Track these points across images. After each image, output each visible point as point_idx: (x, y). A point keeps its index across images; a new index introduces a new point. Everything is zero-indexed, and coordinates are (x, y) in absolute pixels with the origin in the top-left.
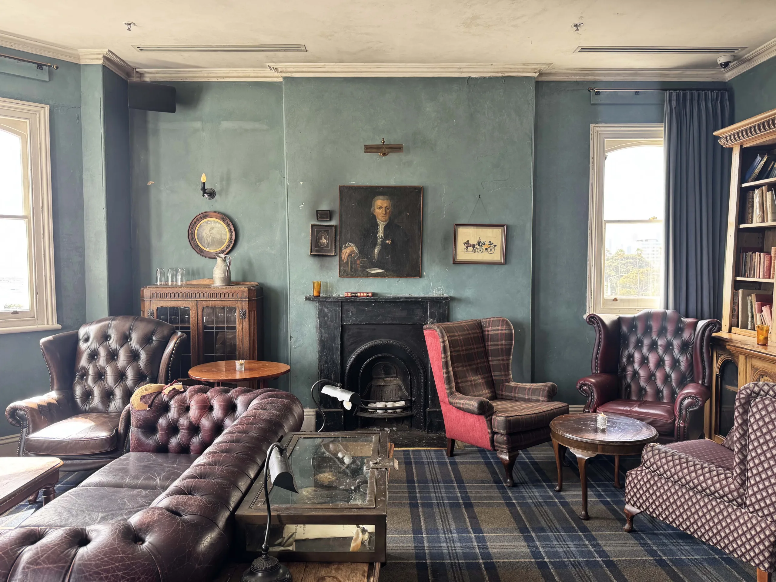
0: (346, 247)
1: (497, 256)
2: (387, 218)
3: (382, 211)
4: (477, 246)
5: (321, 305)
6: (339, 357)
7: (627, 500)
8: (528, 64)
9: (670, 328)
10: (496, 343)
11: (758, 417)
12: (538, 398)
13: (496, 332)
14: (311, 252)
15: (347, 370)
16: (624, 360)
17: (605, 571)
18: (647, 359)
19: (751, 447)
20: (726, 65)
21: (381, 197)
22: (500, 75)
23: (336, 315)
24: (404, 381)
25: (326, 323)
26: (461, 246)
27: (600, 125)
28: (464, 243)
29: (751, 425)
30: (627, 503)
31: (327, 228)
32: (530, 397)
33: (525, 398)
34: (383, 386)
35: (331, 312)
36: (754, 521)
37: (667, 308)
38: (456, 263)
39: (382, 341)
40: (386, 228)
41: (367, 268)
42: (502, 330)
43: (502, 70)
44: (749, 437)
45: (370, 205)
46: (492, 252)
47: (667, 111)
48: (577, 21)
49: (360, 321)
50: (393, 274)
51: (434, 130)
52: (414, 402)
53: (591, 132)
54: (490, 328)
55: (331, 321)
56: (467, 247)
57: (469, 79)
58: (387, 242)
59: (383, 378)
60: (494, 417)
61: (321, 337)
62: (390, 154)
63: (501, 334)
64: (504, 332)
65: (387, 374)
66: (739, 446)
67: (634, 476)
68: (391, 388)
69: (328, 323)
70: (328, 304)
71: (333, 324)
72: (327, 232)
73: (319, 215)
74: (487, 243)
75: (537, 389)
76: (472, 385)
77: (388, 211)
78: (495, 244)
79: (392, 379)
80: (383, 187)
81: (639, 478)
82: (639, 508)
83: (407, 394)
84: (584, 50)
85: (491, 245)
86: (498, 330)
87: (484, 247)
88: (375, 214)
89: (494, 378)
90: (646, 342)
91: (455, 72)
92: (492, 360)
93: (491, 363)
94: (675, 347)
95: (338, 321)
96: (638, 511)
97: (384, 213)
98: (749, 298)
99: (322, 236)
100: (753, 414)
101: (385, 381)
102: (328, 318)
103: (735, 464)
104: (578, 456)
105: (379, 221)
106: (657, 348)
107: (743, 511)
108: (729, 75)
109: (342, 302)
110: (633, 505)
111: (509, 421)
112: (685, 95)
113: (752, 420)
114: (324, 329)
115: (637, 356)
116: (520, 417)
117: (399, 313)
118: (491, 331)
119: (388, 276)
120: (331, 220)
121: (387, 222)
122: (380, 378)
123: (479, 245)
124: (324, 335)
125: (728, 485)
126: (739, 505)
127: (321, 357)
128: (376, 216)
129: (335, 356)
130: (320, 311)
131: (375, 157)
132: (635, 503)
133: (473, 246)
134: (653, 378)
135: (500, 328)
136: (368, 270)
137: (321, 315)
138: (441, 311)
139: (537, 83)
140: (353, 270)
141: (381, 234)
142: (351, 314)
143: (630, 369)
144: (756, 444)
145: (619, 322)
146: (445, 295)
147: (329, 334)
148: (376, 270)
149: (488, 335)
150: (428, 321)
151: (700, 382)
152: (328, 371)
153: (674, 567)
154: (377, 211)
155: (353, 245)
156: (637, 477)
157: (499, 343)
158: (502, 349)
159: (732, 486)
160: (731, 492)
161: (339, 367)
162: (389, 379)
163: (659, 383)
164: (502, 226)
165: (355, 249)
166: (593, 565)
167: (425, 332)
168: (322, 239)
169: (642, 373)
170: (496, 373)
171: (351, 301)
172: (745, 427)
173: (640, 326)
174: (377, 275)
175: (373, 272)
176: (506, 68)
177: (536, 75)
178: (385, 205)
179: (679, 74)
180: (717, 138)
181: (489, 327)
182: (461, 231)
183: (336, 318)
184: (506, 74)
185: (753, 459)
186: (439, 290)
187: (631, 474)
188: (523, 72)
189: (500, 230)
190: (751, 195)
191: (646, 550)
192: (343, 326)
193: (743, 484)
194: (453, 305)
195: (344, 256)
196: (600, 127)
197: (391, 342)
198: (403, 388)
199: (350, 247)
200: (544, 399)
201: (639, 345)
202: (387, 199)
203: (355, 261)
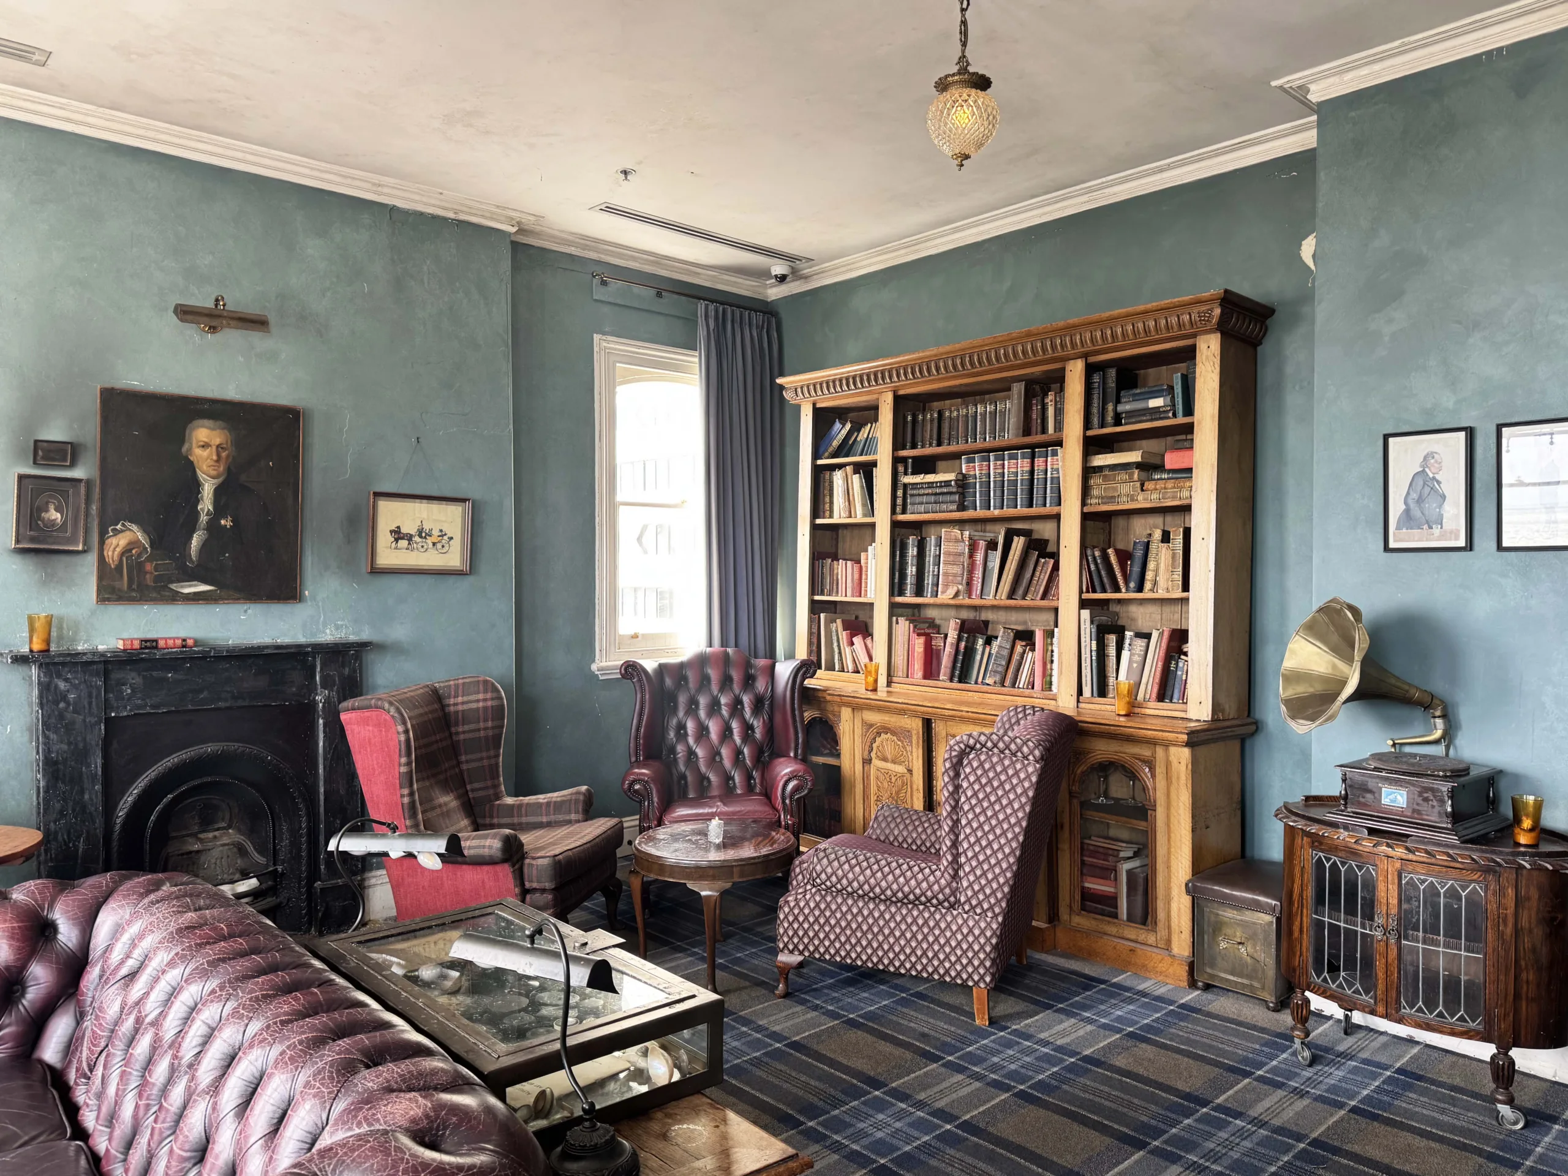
0: (117, 532)
1: (453, 558)
2: (221, 469)
3: (211, 454)
4: (417, 539)
5: (49, 674)
6: (100, 795)
7: (781, 946)
8: (505, 208)
9: (736, 675)
10: (472, 726)
11: (972, 779)
12: (568, 818)
13: (474, 706)
14: (18, 541)
15: (118, 827)
16: (672, 734)
17: (798, 1058)
18: (707, 729)
19: (964, 822)
20: (782, 279)
21: (206, 422)
22: (451, 215)
23: (90, 696)
24: (251, 832)
25: (61, 717)
26: (384, 539)
27: (610, 338)
28: (391, 532)
29: (964, 792)
30: (782, 951)
31: (63, 483)
32: (552, 818)
33: (542, 823)
34: (198, 852)
35: (77, 689)
36: (971, 923)
37: (710, 645)
38: (376, 571)
39: (210, 748)
40: (218, 492)
41: (172, 582)
42: (485, 700)
43: (455, 207)
44: (962, 808)
45: (180, 437)
46: (444, 550)
47: (702, 332)
48: (628, 166)
49: (153, 707)
50: (237, 595)
51: (324, 296)
52: (283, 874)
53: (596, 349)
54: (460, 699)
55: (75, 711)
56: (397, 540)
57: (393, 209)
58: (223, 522)
59: (194, 835)
60: (527, 861)
61: (48, 752)
62: (227, 331)
63: (485, 708)
64: (489, 703)
65: (207, 823)
66: (950, 823)
67: (792, 904)
68: (216, 853)
69: (68, 716)
70: (66, 669)
71: (81, 717)
72: (65, 494)
73: (40, 453)
74: (436, 533)
75: (562, 802)
76: (442, 814)
77: (224, 454)
78: (449, 535)
79: (217, 833)
80: (214, 401)
81: (802, 904)
82: (801, 953)
83: (262, 860)
84: (610, 209)
85: (442, 536)
86: (478, 701)
87: (429, 541)
88: (192, 458)
89: (471, 795)
90: (703, 701)
91: (368, 191)
92: (467, 762)
93: (464, 767)
94: (746, 705)
95: (95, 710)
96: (800, 958)
97: (215, 458)
98: (833, 626)
99: (47, 503)
100: (967, 777)
101: (201, 840)
102: (68, 704)
103: (945, 849)
104: (703, 893)
105: (201, 476)
106: (720, 708)
107: (955, 913)
108: (775, 293)
109: (106, 662)
110: (791, 952)
111: (559, 861)
112: (724, 311)
113: (965, 784)
114: (55, 732)
115: (690, 725)
116: (570, 853)
117: (252, 681)
118: (463, 703)
119: (223, 599)
120: (73, 465)
121: (221, 480)
122: (188, 835)
123: (421, 537)
124: (55, 748)
125: (937, 881)
126: (952, 906)
127: (47, 801)
128: (195, 463)
129: (87, 796)
130: (45, 689)
131: (192, 332)
132: (796, 946)
133: (409, 538)
134: (718, 759)
135: (481, 696)
136: (173, 586)
137: (48, 695)
138: (347, 671)
139: (515, 245)
140: (135, 586)
141: (206, 504)
142: (129, 691)
143: (680, 748)
144: (970, 816)
145: (662, 669)
146: (352, 638)
147: (69, 743)
148: (195, 586)
149: (457, 712)
150: (317, 694)
151: (792, 754)
152: (69, 836)
153: (870, 1024)
154: (198, 452)
155: (134, 528)
156: (797, 904)
157: (482, 725)
158: (486, 738)
159: (943, 882)
160: (941, 890)
161: (99, 822)
162: (211, 835)
163: (727, 763)
164: (463, 500)
165: (140, 536)
166: (776, 1055)
167: (343, 717)
168: (47, 511)
169: (700, 752)
170: (476, 785)
171: (142, 659)
172: (956, 797)
173: (691, 676)
174: (196, 598)
175: (186, 591)
176: (462, 205)
177: (514, 230)
178: (218, 441)
179: (714, 276)
180: (782, 388)
181: (456, 696)
182: (384, 505)
183: (90, 703)
184: (462, 217)
185: (967, 837)
186: (337, 628)
187: (787, 902)
188: (492, 219)
189: (460, 509)
190: (827, 477)
191: (824, 1014)
192: (108, 721)
193: (955, 876)
194: (370, 657)
195: (110, 553)
196: (608, 342)
197: (233, 746)
198: (250, 848)
199: (128, 533)
200: (580, 817)
201: (692, 707)
202: (223, 429)
203: (140, 565)
